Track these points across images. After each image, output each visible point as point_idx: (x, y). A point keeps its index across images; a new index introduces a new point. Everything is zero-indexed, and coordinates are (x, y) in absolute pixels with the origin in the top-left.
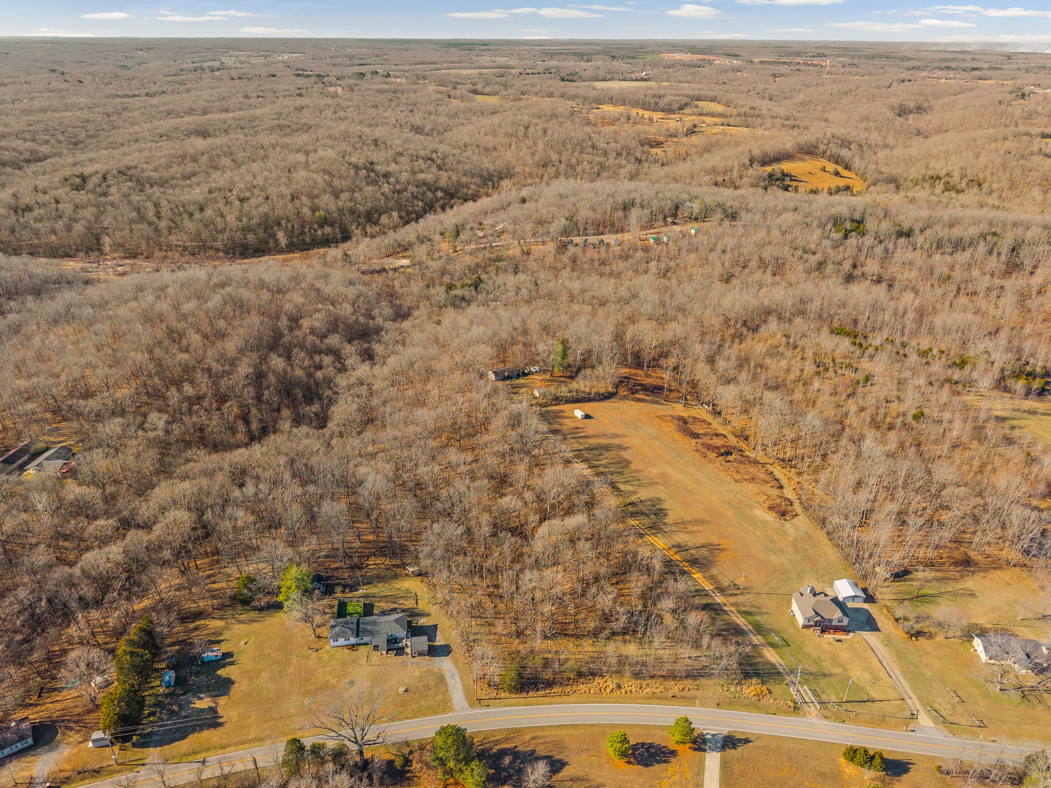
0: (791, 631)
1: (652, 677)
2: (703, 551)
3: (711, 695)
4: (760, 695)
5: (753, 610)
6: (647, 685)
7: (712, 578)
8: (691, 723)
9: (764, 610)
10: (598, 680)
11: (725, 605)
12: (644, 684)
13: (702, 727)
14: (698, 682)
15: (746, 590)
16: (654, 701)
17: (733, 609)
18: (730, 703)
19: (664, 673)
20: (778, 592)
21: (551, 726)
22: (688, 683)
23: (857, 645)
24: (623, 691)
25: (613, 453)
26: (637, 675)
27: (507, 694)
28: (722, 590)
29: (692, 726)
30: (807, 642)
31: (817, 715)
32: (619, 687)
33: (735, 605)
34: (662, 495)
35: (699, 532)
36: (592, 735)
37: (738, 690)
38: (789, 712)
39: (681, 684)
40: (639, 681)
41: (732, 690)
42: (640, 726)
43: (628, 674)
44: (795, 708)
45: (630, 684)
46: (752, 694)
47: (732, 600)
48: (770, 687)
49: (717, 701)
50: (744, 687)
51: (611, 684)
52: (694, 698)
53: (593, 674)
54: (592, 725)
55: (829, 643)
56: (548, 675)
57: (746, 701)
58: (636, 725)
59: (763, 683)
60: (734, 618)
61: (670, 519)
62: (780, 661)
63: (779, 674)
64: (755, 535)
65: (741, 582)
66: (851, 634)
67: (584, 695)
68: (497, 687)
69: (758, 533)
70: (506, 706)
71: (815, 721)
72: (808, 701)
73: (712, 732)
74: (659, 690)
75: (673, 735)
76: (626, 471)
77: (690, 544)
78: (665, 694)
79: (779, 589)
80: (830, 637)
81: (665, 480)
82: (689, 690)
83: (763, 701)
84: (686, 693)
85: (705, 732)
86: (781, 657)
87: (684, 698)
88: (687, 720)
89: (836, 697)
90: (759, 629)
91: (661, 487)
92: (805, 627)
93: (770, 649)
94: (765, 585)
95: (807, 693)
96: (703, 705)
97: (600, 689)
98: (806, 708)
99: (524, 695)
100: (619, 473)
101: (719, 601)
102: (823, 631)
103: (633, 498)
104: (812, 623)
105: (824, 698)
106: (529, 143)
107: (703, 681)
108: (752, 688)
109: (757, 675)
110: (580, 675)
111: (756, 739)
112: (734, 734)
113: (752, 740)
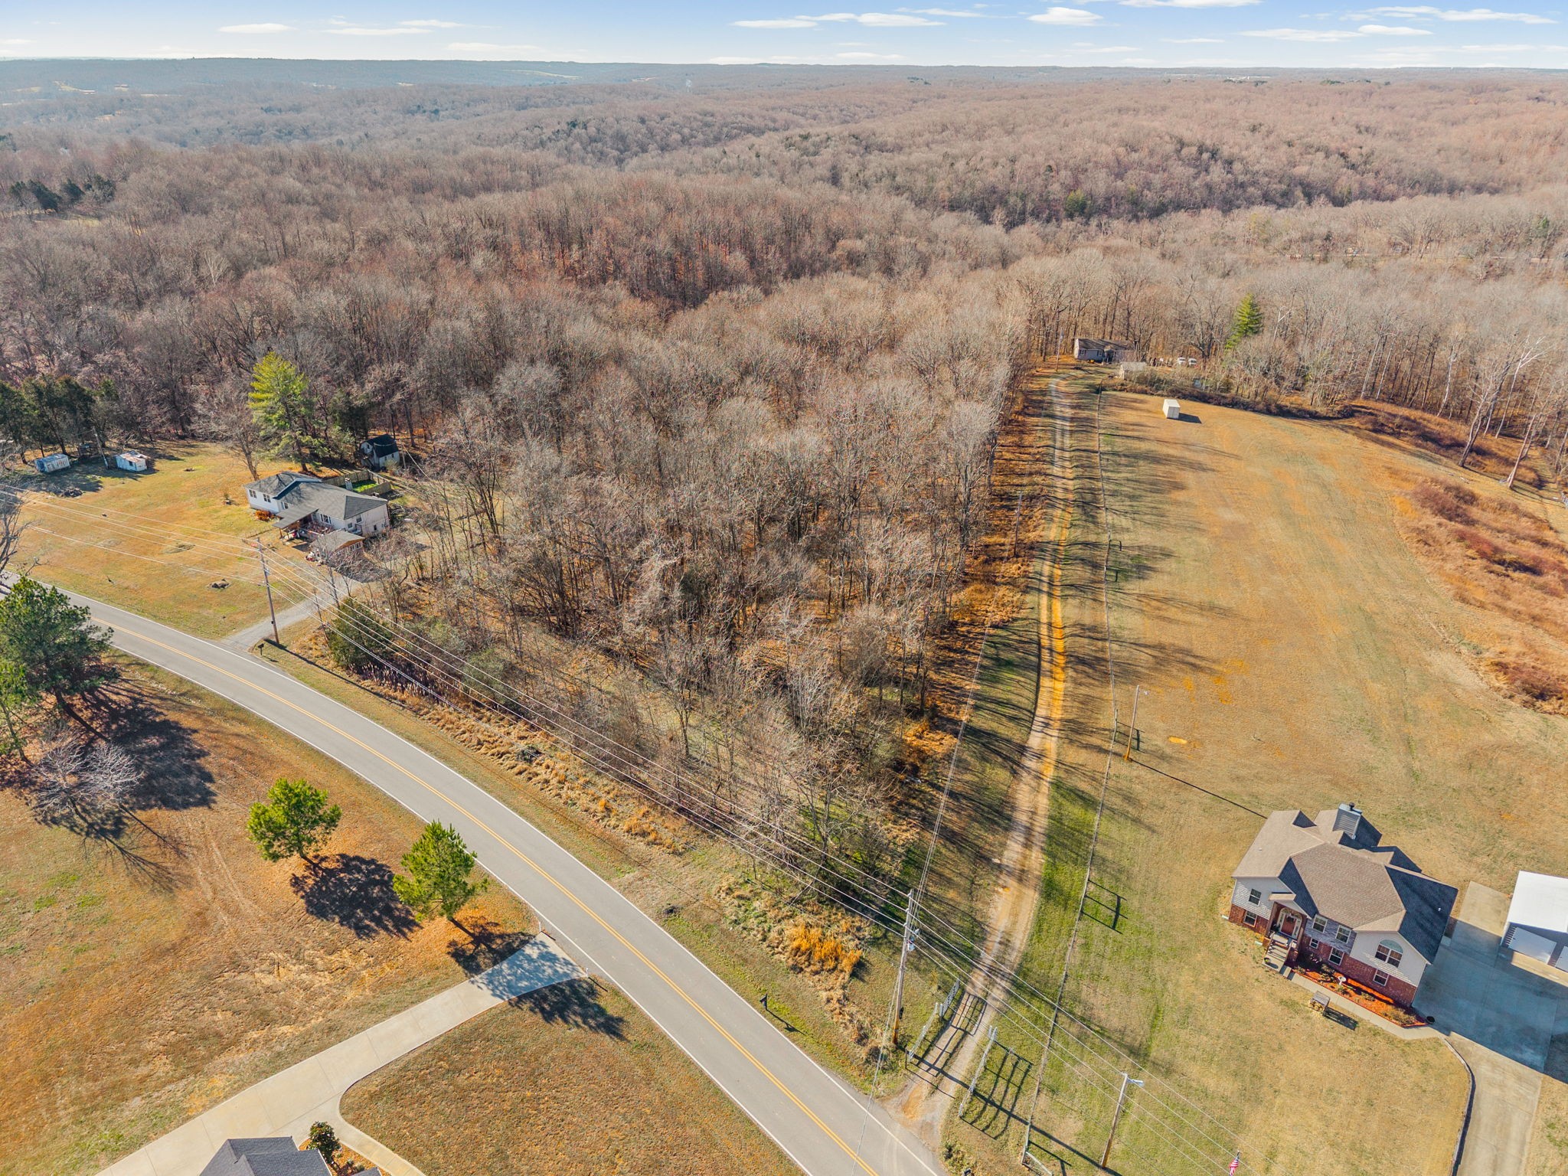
5: (1114, 801)
11: (1040, 756)
13: (552, 926)
15: (1156, 760)
17: (1050, 773)
18: (708, 928)
28: (1078, 730)
31: (925, 1127)
37: (775, 914)
45: (558, 765)
47: (1079, 757)
49: (679, 903)
50: (803, 918)
52: (639, 863)
55: (1289, 1003)
59: (875, 942)
63: (965, 956)
66: (1421, 1030)
73: (555, 950)
82: (655, 843)
84: (637, 844)
85: (541, 938)
87: (618, 849)
93: (1031, 895)
96: (631, 889)
98: (917, 1085)
99: (355, 678)
101: (1034, 742)
102: (1297, 961)
104: (1264, 911)
107: (720, 847)
111: (641, 1047)
112: (604, 993)
113: (630, 1038)
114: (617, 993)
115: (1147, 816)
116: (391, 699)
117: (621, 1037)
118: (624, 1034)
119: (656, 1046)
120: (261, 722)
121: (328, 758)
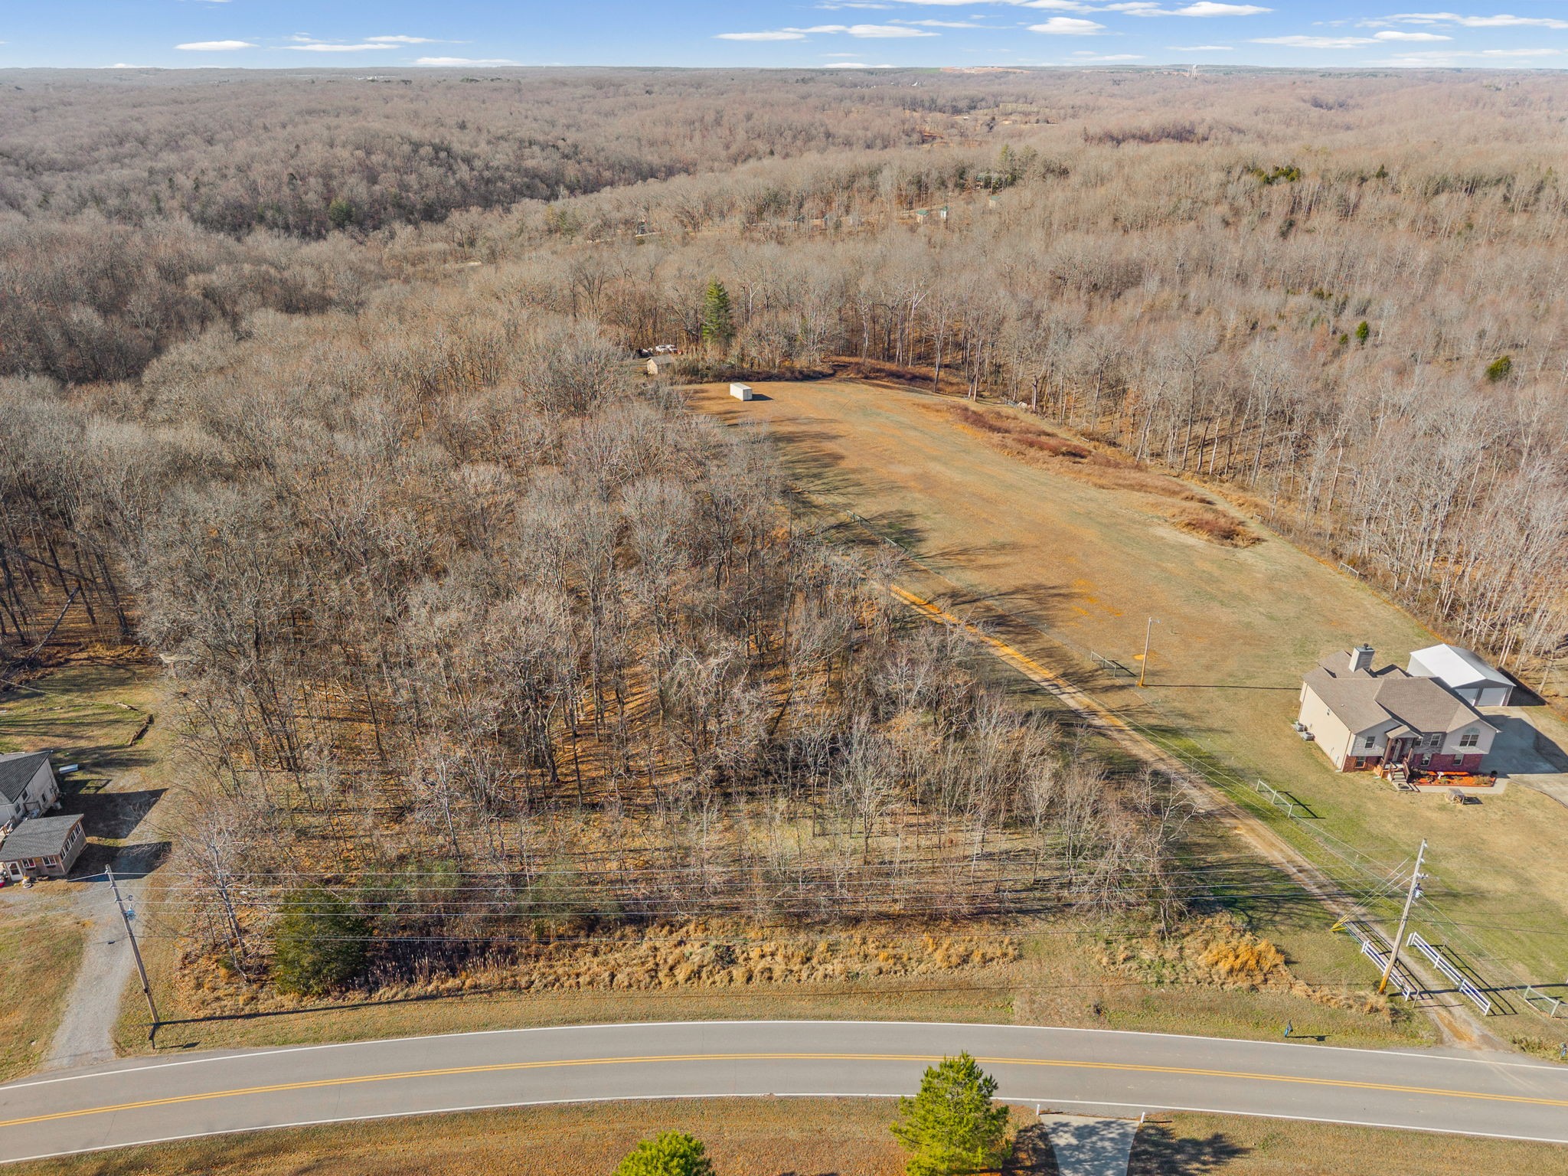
0: (1313, 778)
1: (855, 921)
2: (1021, 601)
3: (1068, 975)
4: (1253, 971)
5: (1182, 722)
6: (832, 949)
7: (1049, 655)
8: (991, 1085)
9: (1218, 724)
10: (657, 938)
11: (1094, 713)
12: (822, 946)
13: (1038, 1103)
14: (1017, 934)
15: (1153, 677)
16: (852, 1005)
17: (1120, 723)
18: (1146, 1004)
19: (897, 908)
20: (1248, 683)
21: (417, 1121)
22: (982, 938)
23: (1533, 812)
24: (738, 973)
25: (805, 445)
26: (797, 918)
27: (289, 1001)
28: (1081, 680)
29: (998, 1098)
30: (1371, 806)
31: (1486, 1039)
32: (726, 957)
33: (1126, 711)
34: (915, 508)
35: (1006, 565)
36: (577, 1152)
37: (1171, 954)
38: (1375, 1030)
39: (955, 943)
40: (802, 937)
41: (1147, 954)
42: (787, 1107)
43: (763, 912)
44: (1395, 1012)
45: (768, 948)
46: (1224, 967)
47: (1115, 700)
48: (1286, 942)
49: (1092, 998)
50: (1191, 943)
51: (698, 951)
52: (1005, 989)
53: (638, 920)
54: (588, 1111)
55: (1442, 808)
56: (466, 927)
57: (1205, 994)
58: (768, 1103)
59: (1253, 927)
60: (1127, 744)
61: (932, 545)
62: (1300, 860)
63: (1300, 896)
64: (1164, 570)
65: (1139, 661)
66: (1501, 785)
67: (586, 992)
68: (260, 973)
69: (1169, 565)
70: (268, 1042)
71: (1486, 1058)
72: (1434, 985)
73: (1077, 1121)
74: (872, 967)
75: (915, 1143)
76: (829, 473)
77: (982, 589)
78: (894, 980)
79: (1249, 677)
80: (1437, 792)
81: (928, 483)
82: (986, 960)
83: (1270, 993)
84: (974, 973)
85: (1049, 1120)
86: (1299, 848)
87: (967, 988)
88: (971, 1072)
89: (1534, 971)
90: (1210, 769)
91: (917, 495)
92: (1356, 764)
93: (1256, 823)
94: (1208, 668)
95: (1422, 959)
96: (1040, 1015)
97: (656, 970)
98: (1436, 1014)
99: (357, 996)
100: (815, 476)
101: (1072, 704)
102: (1413, 777)
103: (843, 516)
104: (1378, 750)
105: (1490, 973)
106: (724, 132)
107: (1036, 927)
108: (1218, 946)
109: (1230, 904)
110: (591, 923)
111: (1265, 1145)
112: (1171, 1126)
113: (1247, 1145)
114: (1181, 1116)
115: (1209, 722)
116: (456, 993)
117: (1245, 1151)
118: (1239, 1145)
119: (1276, 1136)
120: (310, 1134)
121: (496, 1112)
